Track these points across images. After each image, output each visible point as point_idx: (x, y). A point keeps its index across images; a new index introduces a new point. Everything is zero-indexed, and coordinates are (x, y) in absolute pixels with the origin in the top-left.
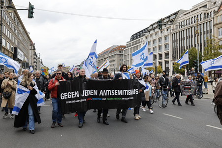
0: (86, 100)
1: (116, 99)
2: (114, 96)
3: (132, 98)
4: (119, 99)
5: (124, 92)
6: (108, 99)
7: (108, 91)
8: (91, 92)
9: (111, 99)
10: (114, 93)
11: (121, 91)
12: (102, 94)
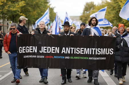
0: (43, 57)
1: (82, 58)
2: (80, 55)
3: (105, 58)
4: (85, 58)
5: (92, 50)
6: (72, 58)
7: (72, 48)
8: (53, 50)
9: (76, 58)
10: (79, 51)
11: (88, 49)
12: (65, 52)
